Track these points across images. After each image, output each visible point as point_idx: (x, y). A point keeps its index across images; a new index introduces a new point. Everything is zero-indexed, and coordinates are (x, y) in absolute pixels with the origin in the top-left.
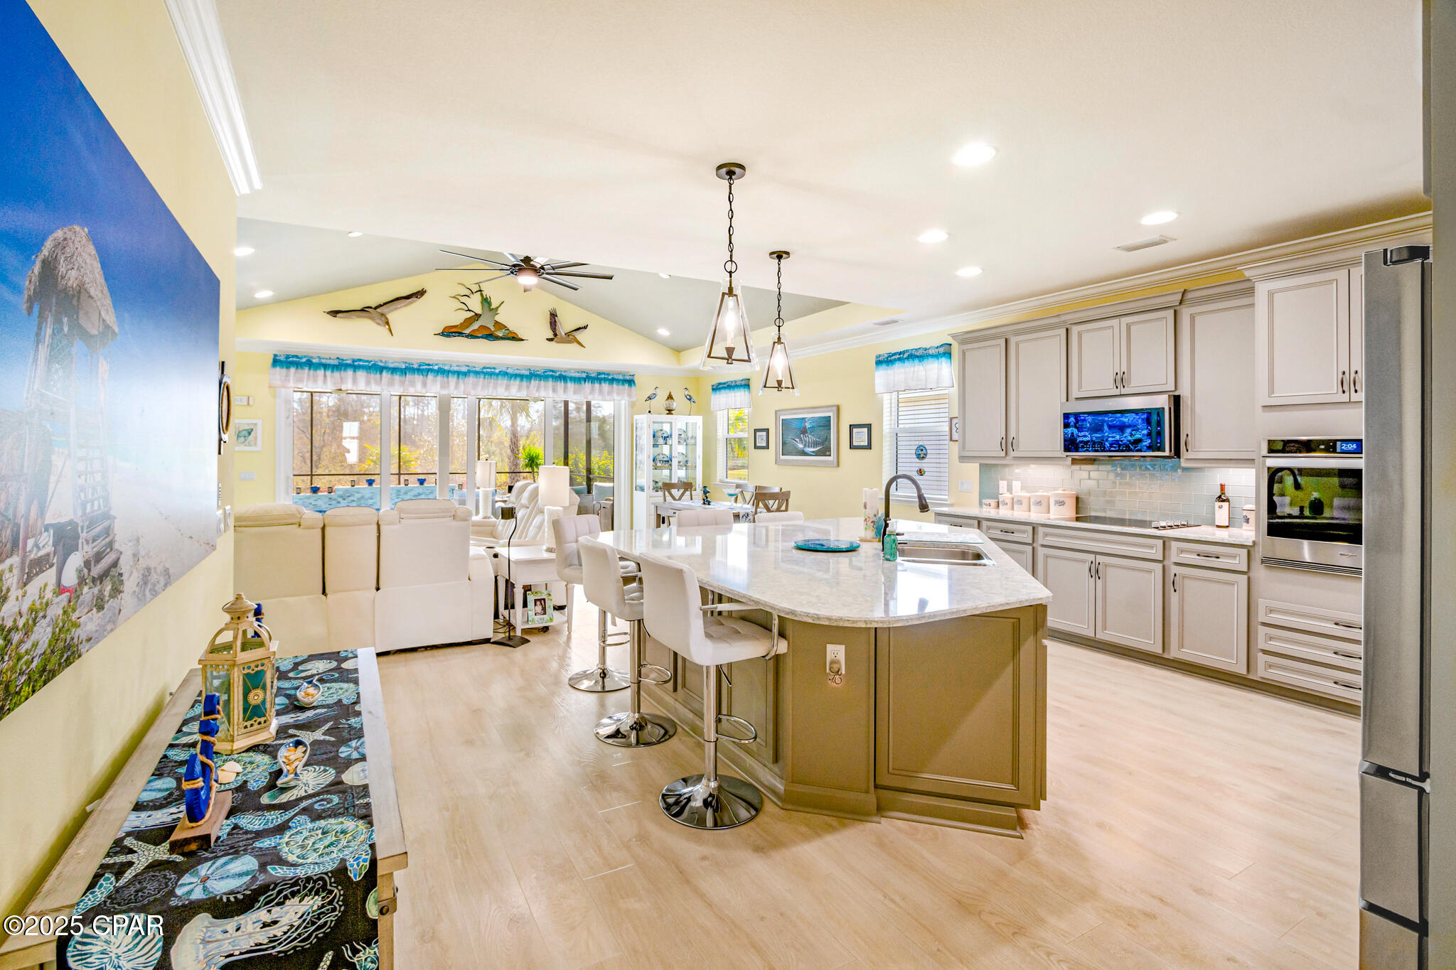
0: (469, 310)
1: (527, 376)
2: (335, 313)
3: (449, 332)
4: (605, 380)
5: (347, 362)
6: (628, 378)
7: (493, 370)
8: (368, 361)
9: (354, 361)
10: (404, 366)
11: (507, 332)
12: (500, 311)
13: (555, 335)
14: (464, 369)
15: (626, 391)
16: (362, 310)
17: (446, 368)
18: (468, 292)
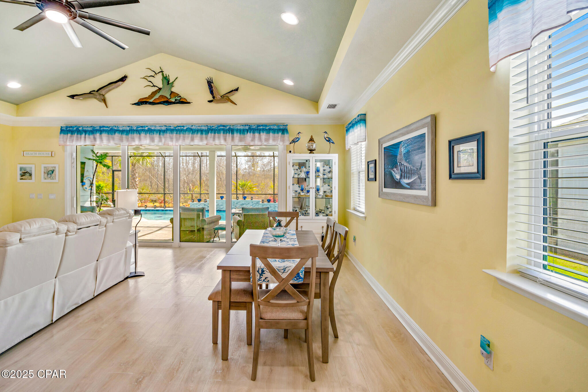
0: (154, 86)
1: (205, 131)
2: (72, 97)
3: (141, 102)
4: (263, 130)
5: (97, 128)
6: (282, 127)
7: (182, 128)
8: (108, 127)
9: (100, 127)
10: (128, 129)
11: (179, 98)
12: (175, 84)
13: (214, 97)
14: (164, 128)
15: (280, 137)
16: (90, 93)
17: (153, 128)
18: (153, 74)
